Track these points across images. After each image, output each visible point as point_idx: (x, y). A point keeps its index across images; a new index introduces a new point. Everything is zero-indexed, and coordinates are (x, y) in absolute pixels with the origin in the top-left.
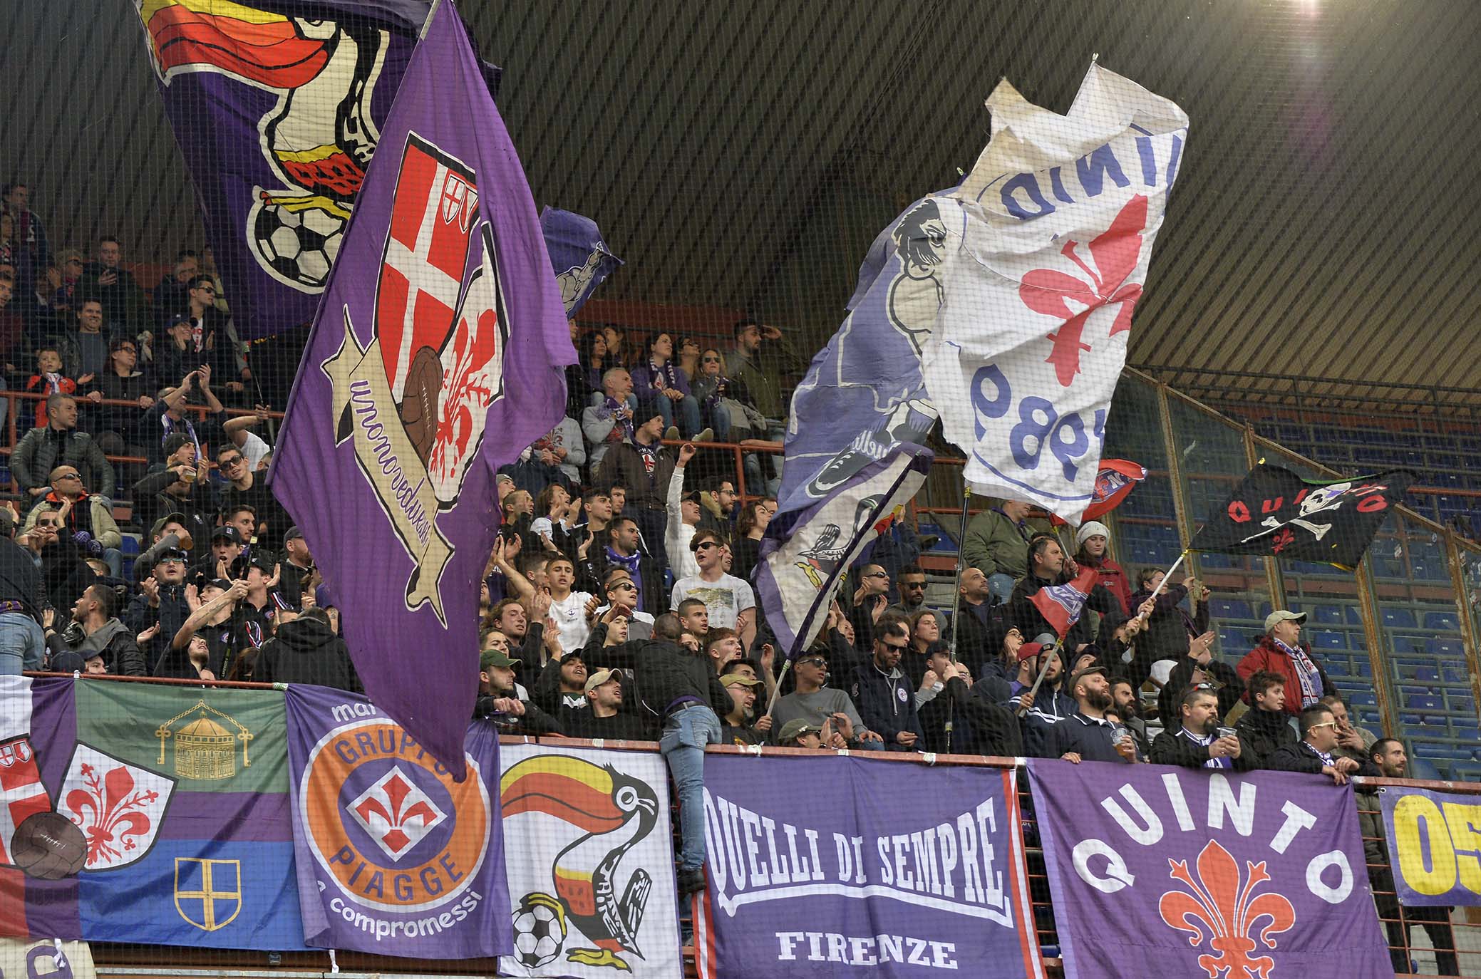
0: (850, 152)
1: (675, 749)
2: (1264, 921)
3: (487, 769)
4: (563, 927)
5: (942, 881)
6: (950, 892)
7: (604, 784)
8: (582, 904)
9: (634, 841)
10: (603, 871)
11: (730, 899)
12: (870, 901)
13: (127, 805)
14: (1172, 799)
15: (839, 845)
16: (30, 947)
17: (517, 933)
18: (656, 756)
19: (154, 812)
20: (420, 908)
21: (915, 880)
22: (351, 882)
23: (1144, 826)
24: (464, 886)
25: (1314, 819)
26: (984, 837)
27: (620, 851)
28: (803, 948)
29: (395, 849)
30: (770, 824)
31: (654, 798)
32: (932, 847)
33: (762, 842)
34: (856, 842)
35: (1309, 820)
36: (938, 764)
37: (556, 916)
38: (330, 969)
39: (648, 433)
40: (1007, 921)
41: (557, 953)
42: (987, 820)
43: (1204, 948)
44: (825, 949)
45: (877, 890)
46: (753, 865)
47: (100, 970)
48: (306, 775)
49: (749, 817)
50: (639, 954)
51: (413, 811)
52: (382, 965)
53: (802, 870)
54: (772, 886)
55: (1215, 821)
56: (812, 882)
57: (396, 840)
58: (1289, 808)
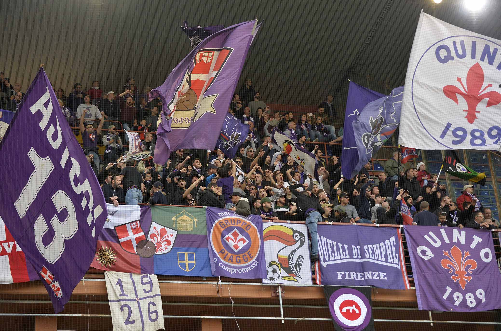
0: (354, 65)
1: (309, 223)
2: (469, 267)
3: (260, 228)
4: (280, 270)
5: (382, 257)
6: (384, 259)
7: (290, 233)
8: (285, 265)
9: (298, 248)
10: (290, 256)
11: (324, 262)
12: (362, 263)
13: (165, 238)
14: (443, 235)
15: (353, 249)
16: (141, 275)
17: (268, 272)
18: (304, 225)
19: (172, 240)
20: (242, 265)
21: (375, 256)
22: (224, 259)
23: (436, 242)
24: (254, 259)
25: (482, 240)
26: (393, 246)
27: (295, 251)
28: (344, 276)
29: (236, 249)
30: (335, 243)
31: (304, 236)
32: (379, 249)
33: (332, 248)
34: (358, 247)
35: (480, 240)
36: (380, 227)
37: (278, 268)
38: (219, 281)
39: (302, 141)
40: (399, 267)
41: (279, 277)
42: (393, 242)
43: (453, 274)
44: (350, 276)
45: (364, 260)
46: (330, 254)
47: (159, 281)
48: (212, 230)
49: (329, 241)
50: (301, 278)
51: (240, 240)
52: (232, 280)
53: (343, 255)
54: (335, 260)
55: (455, 240)
56: (346, 258)
57: (236, 247)
58: (475, 237)
